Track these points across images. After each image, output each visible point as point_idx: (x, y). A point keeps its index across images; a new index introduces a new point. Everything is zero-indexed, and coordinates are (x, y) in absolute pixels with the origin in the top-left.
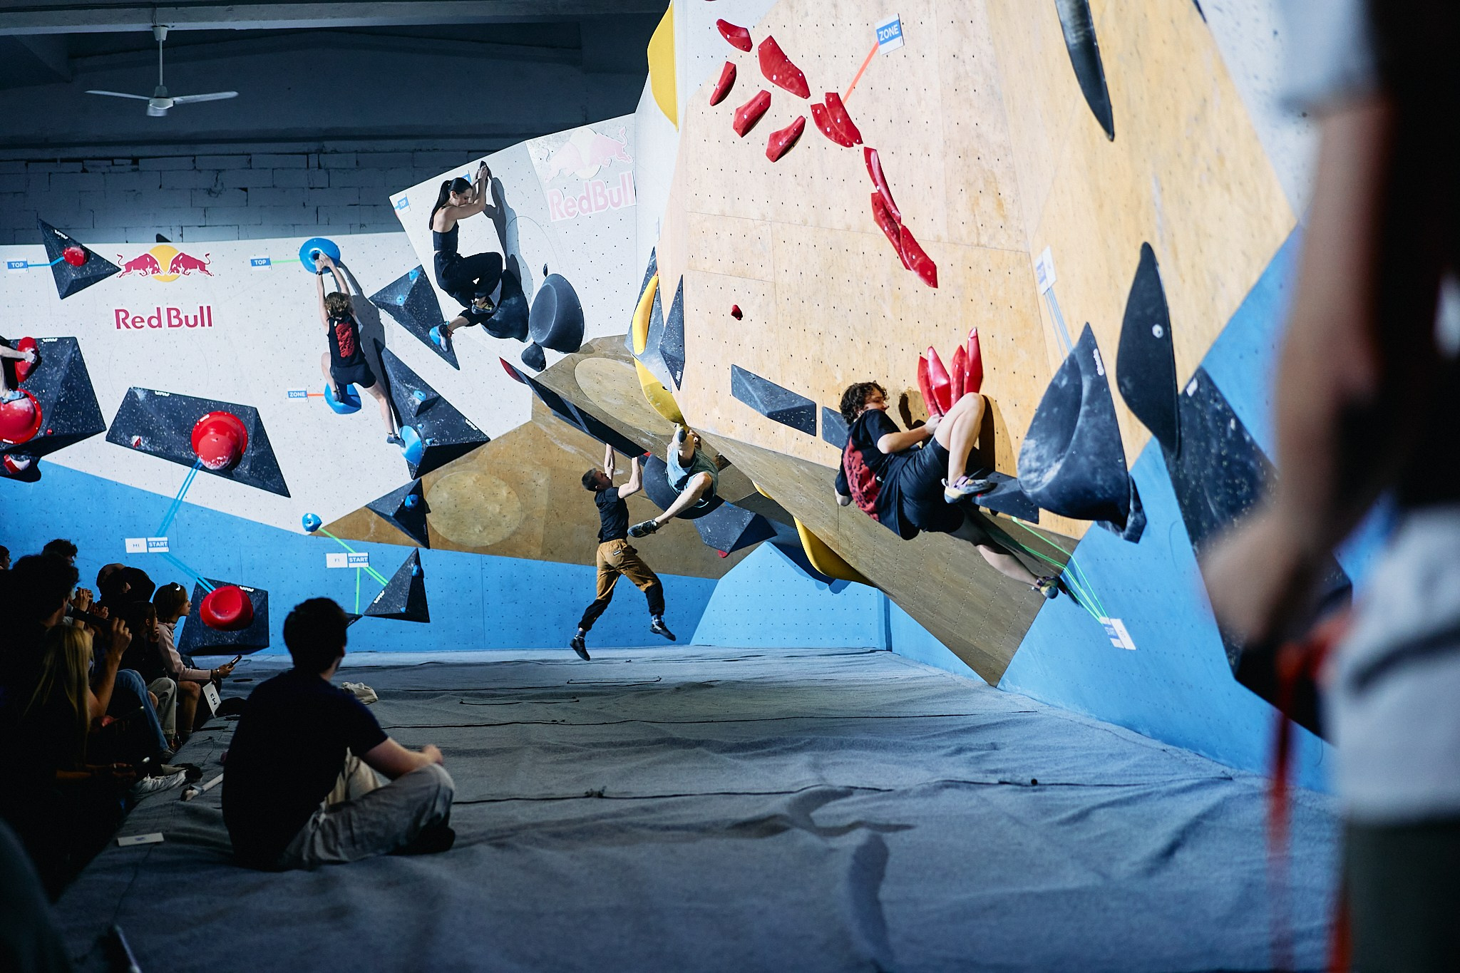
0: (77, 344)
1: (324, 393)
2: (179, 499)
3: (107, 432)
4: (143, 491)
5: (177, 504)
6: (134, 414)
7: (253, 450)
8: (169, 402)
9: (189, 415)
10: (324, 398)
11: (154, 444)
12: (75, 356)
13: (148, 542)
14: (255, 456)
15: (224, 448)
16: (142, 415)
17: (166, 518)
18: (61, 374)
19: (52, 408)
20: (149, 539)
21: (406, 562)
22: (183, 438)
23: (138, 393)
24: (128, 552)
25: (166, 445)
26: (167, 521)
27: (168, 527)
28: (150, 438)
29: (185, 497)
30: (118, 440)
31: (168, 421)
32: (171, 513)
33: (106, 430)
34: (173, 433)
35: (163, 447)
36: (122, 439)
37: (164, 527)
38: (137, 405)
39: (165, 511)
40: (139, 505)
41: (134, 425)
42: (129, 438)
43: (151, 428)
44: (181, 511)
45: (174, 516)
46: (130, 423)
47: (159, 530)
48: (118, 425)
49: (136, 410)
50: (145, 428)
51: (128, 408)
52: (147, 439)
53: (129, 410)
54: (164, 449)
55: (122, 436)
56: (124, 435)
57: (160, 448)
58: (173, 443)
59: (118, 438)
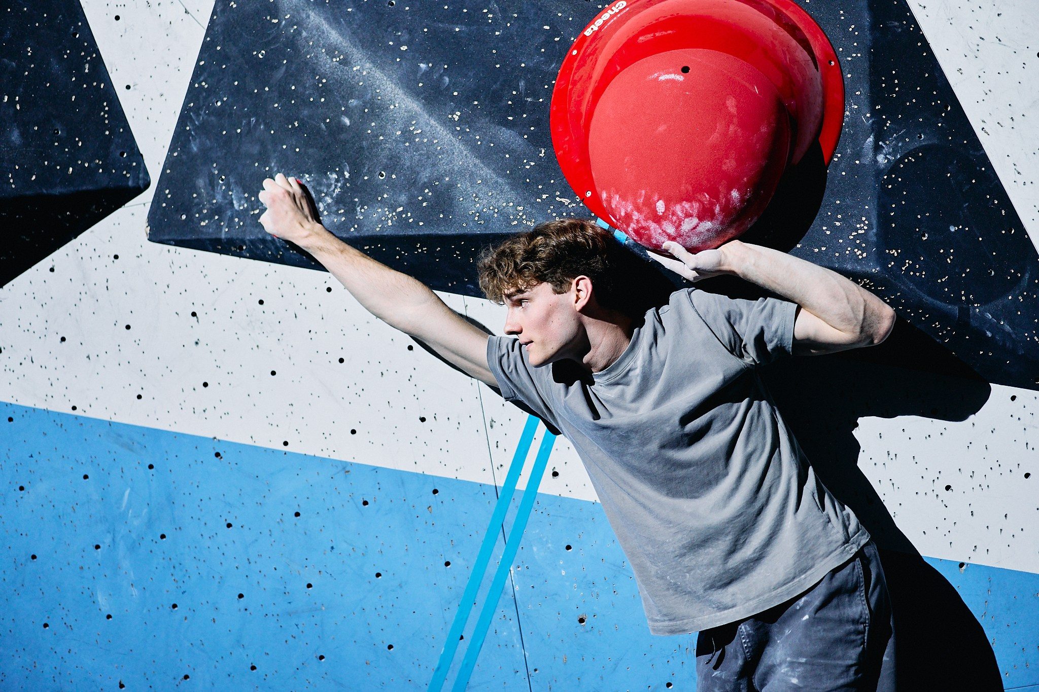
2: (522, 484)
5: (511, 517)
6: (261, 70)
7: (880, 135)
11: (370, 201)
14: (893, 168)
15: (731, 104)
16: (303, 71)
17: (468, 600)
25: (429, 185)
26: (475, 614)
27: (479, 644)
28: (347, 175)
29: (548, 472)
30: (203, 224)
31: (423, 66)
32: (492, 569)
33: (147, 185)
34: (456, 118)
35: (412, 204)
36: (219, 210)
37: (463, 646)
38: (275, 21)
39: (457, 562)
40: (332, 548)
41: (268, 127)
42: (247, 200)
43: (347, 121)
44: (535, 549)
45: (508, 582)
46: (249, 122)
47: (438, 668)
48: (195, 149)
49: (272, 49)
50: (320, 128)
51: (233, 51)
52: (333, 182)
53: (241, 61)
54: (420, 214)
55: (218, 197)
56: (228, 187)
57: (399, 214)
58: (456, 170)
59: (200, 213)
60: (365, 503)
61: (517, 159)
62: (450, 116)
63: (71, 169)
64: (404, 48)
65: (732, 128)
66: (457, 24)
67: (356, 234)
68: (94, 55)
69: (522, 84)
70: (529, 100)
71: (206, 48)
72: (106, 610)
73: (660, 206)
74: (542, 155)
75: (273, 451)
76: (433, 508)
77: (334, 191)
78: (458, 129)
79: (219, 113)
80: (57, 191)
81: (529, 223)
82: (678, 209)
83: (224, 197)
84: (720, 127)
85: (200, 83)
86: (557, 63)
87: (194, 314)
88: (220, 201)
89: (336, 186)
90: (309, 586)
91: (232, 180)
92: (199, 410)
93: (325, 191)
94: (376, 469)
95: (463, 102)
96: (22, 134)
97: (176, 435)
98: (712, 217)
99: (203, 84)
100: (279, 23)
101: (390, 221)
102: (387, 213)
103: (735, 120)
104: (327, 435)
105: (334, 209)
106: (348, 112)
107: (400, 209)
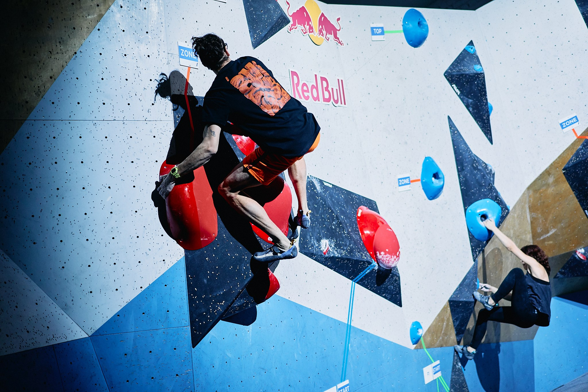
1: (420, 178)
2: (349, 323)
4: (328, 318)
8: (335, 194)
10: (419, 183)
11: (340, 248)
17: (345, 353)
20: (338, 387)
21: (453, 364)
22: (357, 237)
23: (315, 183)
28: (335, 241)
30: (310, 249)
31: (342, 217)
32: (347, 345)
34: (350, 231)
35: (347, 250)
36: (313, 245)
37: (345, 365)
38: (318, 198)
40: (327, 339)
41: (320, 225)
42: (318, 243)
46: (316, 223)
49: (318, 205)
50: (329, 228)
51: (311, 204)
52: (333, 242)
53: (312, 206)
54: (348, 253)
55: (312, 242)
56: (314, 239)
57: (345, 252)
58: (353, 243)
59: (309, 246)
60: (331, 327)
64: (338, 211)
66: (342, 208)
72: (296, 359)
74: (362, 243)
75: (318, 313)
76: (339, 329)
81: (365, 258)
83: (314, 242)
87: (306, 273)
88: (313, 243)
90: (325, 350)
92: (307, 301)
94: (332, 319)
97: (305, 307)
100: (318, 199)
101: (343, 254)
102: (343, 252)
105: (334, 249)
106: (334, 225)
107: (345, 251)
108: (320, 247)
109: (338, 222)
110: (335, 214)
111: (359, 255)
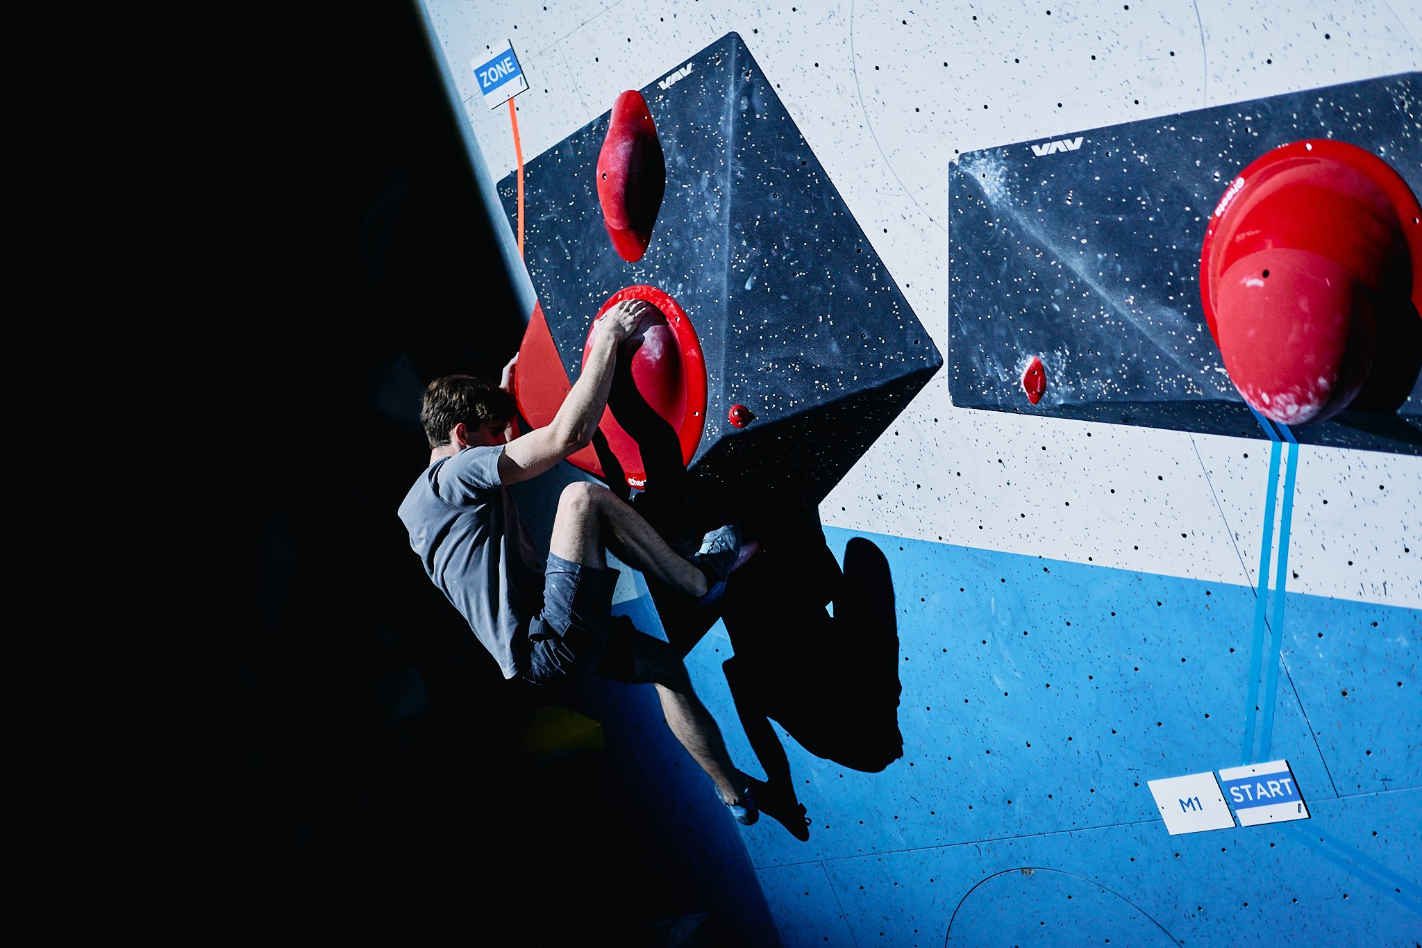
0: (746, 59)
2: (1272, 585)
3: (944, 370)
4: (1138, 577)
5: (1270, 612)
6: (994, 266)
8: (1090, 170)
9: (1170, 203)
11: (1087, 374)
12: (751, 106)
13: (1224, 787)
15: (1304, 304)
16: (1019, 266)
18: (725, 185)
19: (724, 325)
20: (1227, 774)
22: (1169, 313)
23: (978, 177)
24: (1173, 831)
25: (1124, 360)
26: (1262, 691)
27: (1271, 713)
28: (1068, 353)
29: (1289, 575)
30: (984, 393)
31: (1100, 256)
32: (1266, 654)
33: (941, 363)
34: (1132, 302)
35: (1117, 377)
36: (991, 382)
37: (1260, 715)
38: (991, 224)
39: (1239, 649)
40: (1145, 639)
41: (1007, 314)
42: (1008, 373)
43: (1057, 308)
44: (1295, 637)
45: (1281, 665)
46: (994, 310)
47: (1246, 732)
48: (965, 332)
49: (994, 248)
50: (1041, 314)
51: (970, 252)
52: (1059, 358)
53: (976, 258)
54: (1123, 385)
55: (989, 371)
56: (993, 363)
57: (1110, 385)
58: (1139, 347)
59: (981, 384)
60: (1159, 604)
61: (1181, 335)
62: (1126, 301)
63: (881, 364)
64: (1084, 241)
65: (1306, 327)
66: (1119, 214)
67: (1084, 401)
68: (877, 264)
69: (1176, 265)
70: (1183, 279)
71: (952, 248)
72: (1003, 689)
73: (1265, 397)
74: (1199, 330)
75: (1083, 565)
76: (1210, 606)
77: (1062, 366)
78: (1134, 311)
79: (973, 302)
80: (876, 384)
81: (1199, 393)
82: (1278, 399)
83: (993, 371)
84: (1296, 328)
85: (955, 278)
86: (1200, 242)
87: (1000, 461)
88: (991, 374)
89: (1062, 362)
90: (1136, 669)
91: (994, 358)
92: (1024, 536)
93: (1056, 366)
94: (1160, 577)
95: (1134, 287)
96: (839, 344)
97: (1014, 556)
98: (1308, 402)
99: (957, 278)
100: (994, 226)
101: (1104, 391)
102: (1101, 384)
103: (1309, 319)
104: (1118, 551)
105: (1066, 381)
106: (1056, 300)
107: (1109, 381)
108: (1016, 383)
109: (1071, 285)
110: (1057, 260)
111: (1168, 387)
